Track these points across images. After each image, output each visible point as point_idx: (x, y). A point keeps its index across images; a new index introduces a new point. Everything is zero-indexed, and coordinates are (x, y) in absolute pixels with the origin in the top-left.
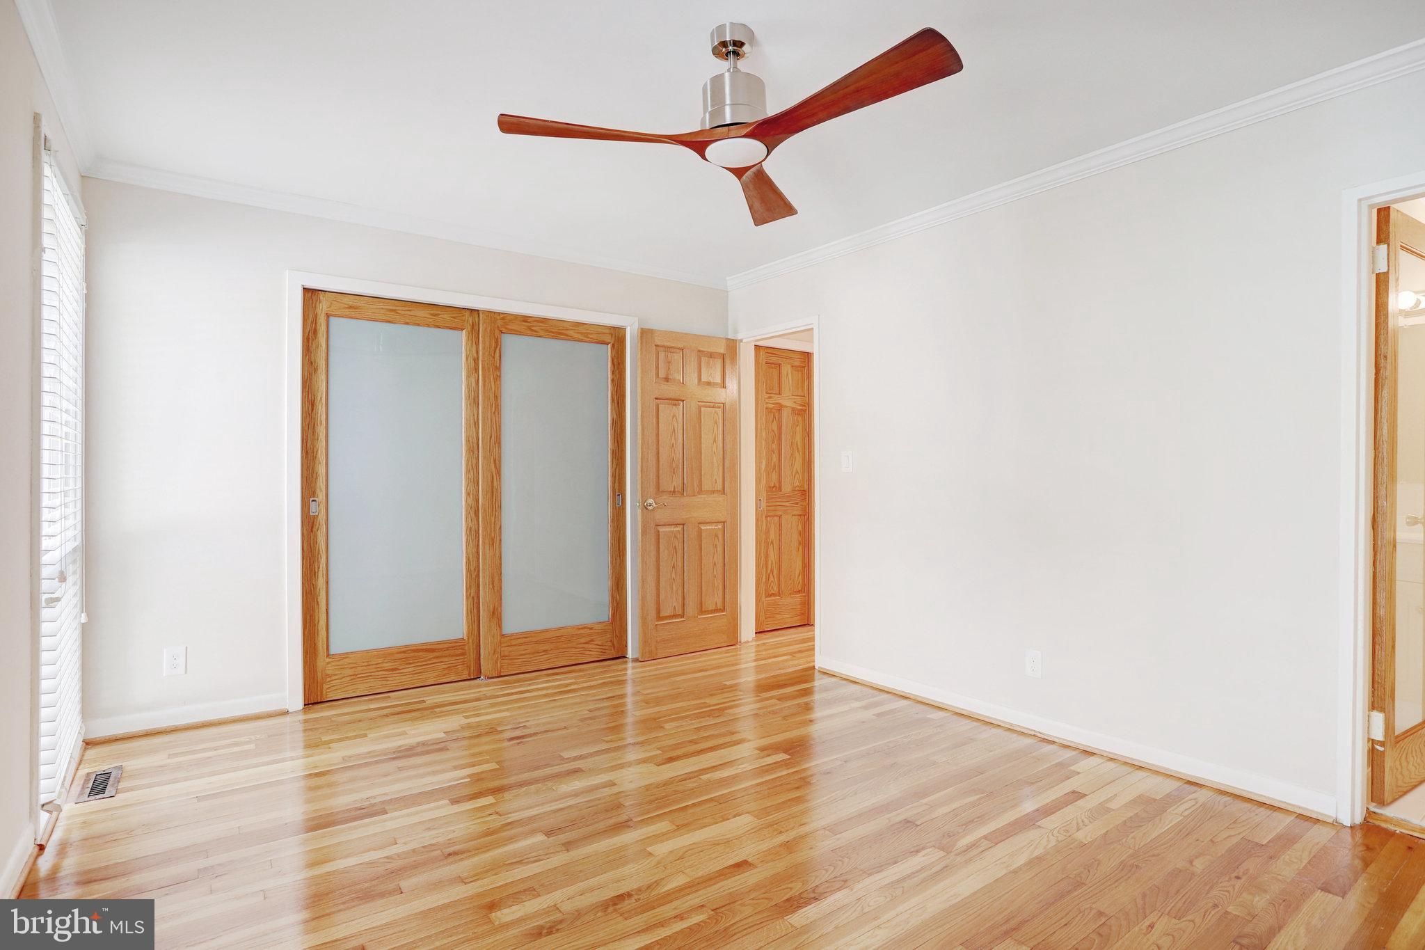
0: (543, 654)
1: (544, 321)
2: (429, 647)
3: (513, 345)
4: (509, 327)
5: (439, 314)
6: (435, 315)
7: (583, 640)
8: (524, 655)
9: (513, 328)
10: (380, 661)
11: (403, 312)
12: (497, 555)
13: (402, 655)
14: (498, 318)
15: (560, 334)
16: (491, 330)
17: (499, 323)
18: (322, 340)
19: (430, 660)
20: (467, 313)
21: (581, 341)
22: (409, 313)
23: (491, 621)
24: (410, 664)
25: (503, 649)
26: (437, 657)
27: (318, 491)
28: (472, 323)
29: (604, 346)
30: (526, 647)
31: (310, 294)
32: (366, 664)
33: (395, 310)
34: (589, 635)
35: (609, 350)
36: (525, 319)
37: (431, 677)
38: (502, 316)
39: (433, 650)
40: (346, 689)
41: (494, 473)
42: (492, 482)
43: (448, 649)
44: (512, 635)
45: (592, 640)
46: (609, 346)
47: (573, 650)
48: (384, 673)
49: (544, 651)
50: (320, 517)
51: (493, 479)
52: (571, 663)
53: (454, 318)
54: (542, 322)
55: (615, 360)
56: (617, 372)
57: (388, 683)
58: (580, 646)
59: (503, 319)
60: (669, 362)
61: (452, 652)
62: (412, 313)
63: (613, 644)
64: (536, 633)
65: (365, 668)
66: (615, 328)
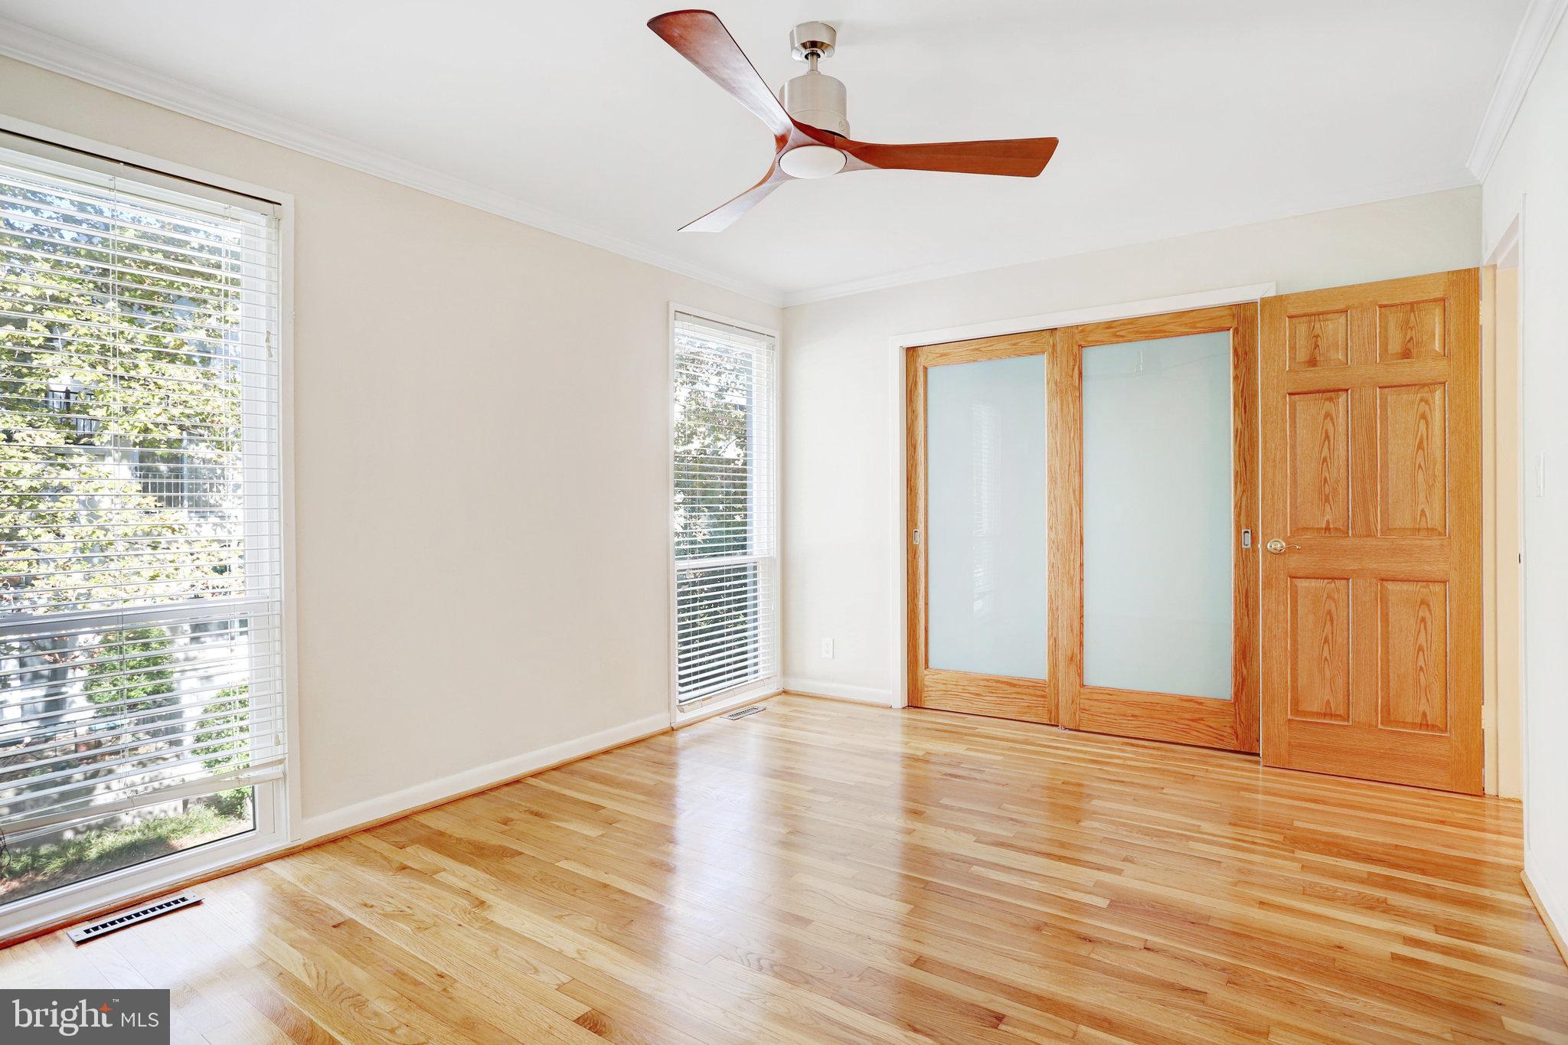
0: (1131, 718)
1: (1131, 321)
2: (1009, 681)
3: (1095, 359)
4: (1089, 339)
5: (1019, 343)
6: (1015, 344)
7: (1187, 716)
8: (1108, 714)
9: (1094, 339)
10: (966, 683)
11: (986, 349)
12: (1078, 594)
13: (986, 683)
14: (1076, 331)
15: (1155, 332)
16: (1068, 347)
17: (1078, 337)
18: (921, 390)
19: (1010, 693)
20: (1047, 335)
21: (1188, 334)
22: (990, 348)
23: (1069, 668)
24: (992, 693)
25: (1082, 701)
26: (1019, 693)
27: (919, 524)
28: (1053, 344)
29: (1223, 334)
30: (1112, 706)
31: (911, 352)
32: (955, 683)
33: (978, 349)
34: (1195, 711)
35: (1231, 336)
36: (1109, 325)
37: (1011, 711)
38: (1080, 328)
39: (1015, 686)
40: (939, 701)
41: (1073, 506)
42: (1071, 514)
43: (1028, 687)
44: (1094, 688)
45: (1202, 719)
46: (1231, 331)
47: (1174, 724)
48: (969, 695)
49: (1133, 716)
50: (920, 547)
51: (1072, 512)
52: (1169, 740)
53: (1034, 342)
54: (1131, 323)
55: (1240, 350)
56: (1242, 365)
57: (973, 706)
58: (1183, 721)
59: (1082, 331)
60: (1317, 336)
61: (1031, 691)
62: (994, 348)
63: (1236, 733)
64: (1122, 692)
65: (954, 687)
66: (1238, 306)
